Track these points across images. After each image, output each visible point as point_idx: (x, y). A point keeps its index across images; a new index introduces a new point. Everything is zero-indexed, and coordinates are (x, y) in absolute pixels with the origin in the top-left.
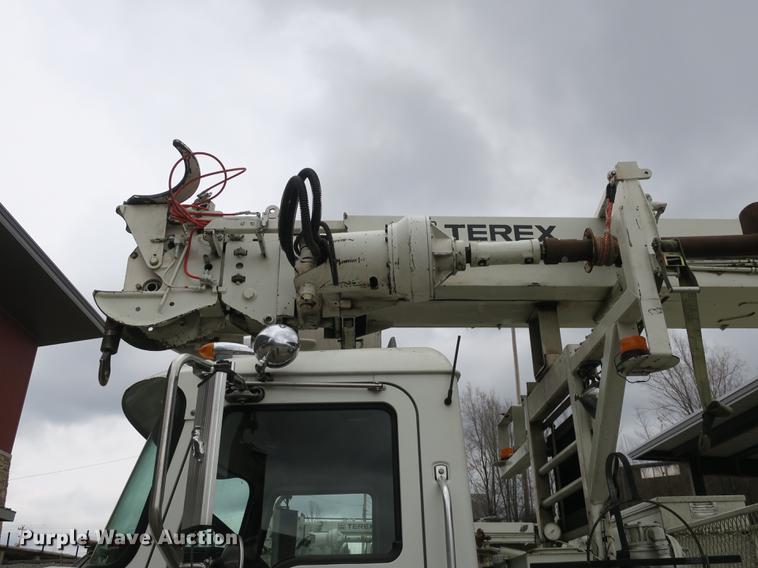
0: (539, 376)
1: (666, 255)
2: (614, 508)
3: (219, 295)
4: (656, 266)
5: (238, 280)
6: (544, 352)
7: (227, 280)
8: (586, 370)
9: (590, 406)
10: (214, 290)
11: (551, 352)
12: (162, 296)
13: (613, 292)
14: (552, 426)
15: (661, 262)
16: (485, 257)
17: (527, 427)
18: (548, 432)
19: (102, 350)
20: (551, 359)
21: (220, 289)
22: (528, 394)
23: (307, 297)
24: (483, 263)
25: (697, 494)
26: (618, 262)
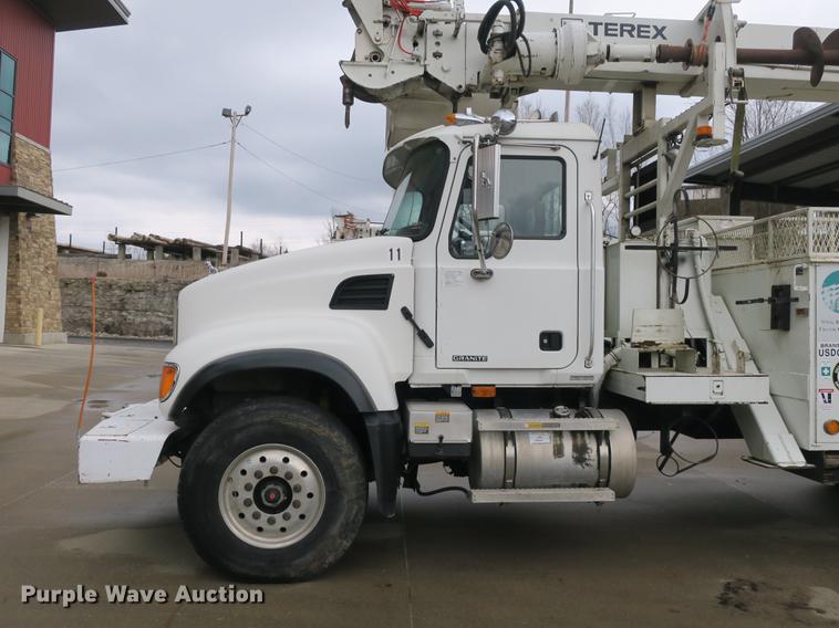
0: (636, 134)
1: (735, 79)
2: (673, 220)
3: (425, 66)
4: (727, 85)
5: (437, 55)
6: (643, 117)
7: (430, 55)
8: (671, 137)
9: (670, 161)
10: (422, 63)
11: (648, 118)
12: (386, 67)
13: (698, 80)
14: (637, 166)
15: (731, 83)
16: (618, 56)
17: (618, 164)
18: (634, 170)
19: (344, 103)
20: (647, 124)
21: (426, 62)
22: (625, 143)
23: (500, 80)
24: (617, 60)
25: (731, 214)
26: (706, 65)
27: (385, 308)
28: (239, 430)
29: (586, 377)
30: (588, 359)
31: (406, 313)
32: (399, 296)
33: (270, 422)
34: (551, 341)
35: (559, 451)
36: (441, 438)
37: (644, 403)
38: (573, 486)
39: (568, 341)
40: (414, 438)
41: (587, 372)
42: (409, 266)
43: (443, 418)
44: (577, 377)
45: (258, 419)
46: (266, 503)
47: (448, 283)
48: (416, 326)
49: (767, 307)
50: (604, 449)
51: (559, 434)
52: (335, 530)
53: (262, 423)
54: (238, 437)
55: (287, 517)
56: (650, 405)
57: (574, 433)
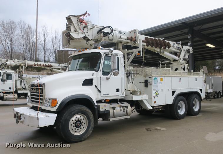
1: (144, 46)
3: (85, 34)
7: (86, 32)
12: (78, 34)
16: (122, 38)
27: (92, 85)
28: (73, 111)
29: (122, 97)
30: (123, 93)
31: (96, 86)
32: (94, 83)
33: (79, 109)
34: (118, 90)
35: (121, 110)
36: (105, 110)
37: (133, 100)
38: (123, 116)
39: (120, 90)
40: (101, 110)
41: (123, 96)
42: (96, 77)
43: (105, 106)
44: (121, 97)
45: (76, 109)
46: (77, 126)
47: (102, 80)
48: (97, 88)
49: (144, 83)
50: (127, 109)
51: (120, 107)
52: (90, 129)
53: (77, 110)
54: (73, 113)
55: (81, 128)
56: (134, 101)
57: (122, 107)
